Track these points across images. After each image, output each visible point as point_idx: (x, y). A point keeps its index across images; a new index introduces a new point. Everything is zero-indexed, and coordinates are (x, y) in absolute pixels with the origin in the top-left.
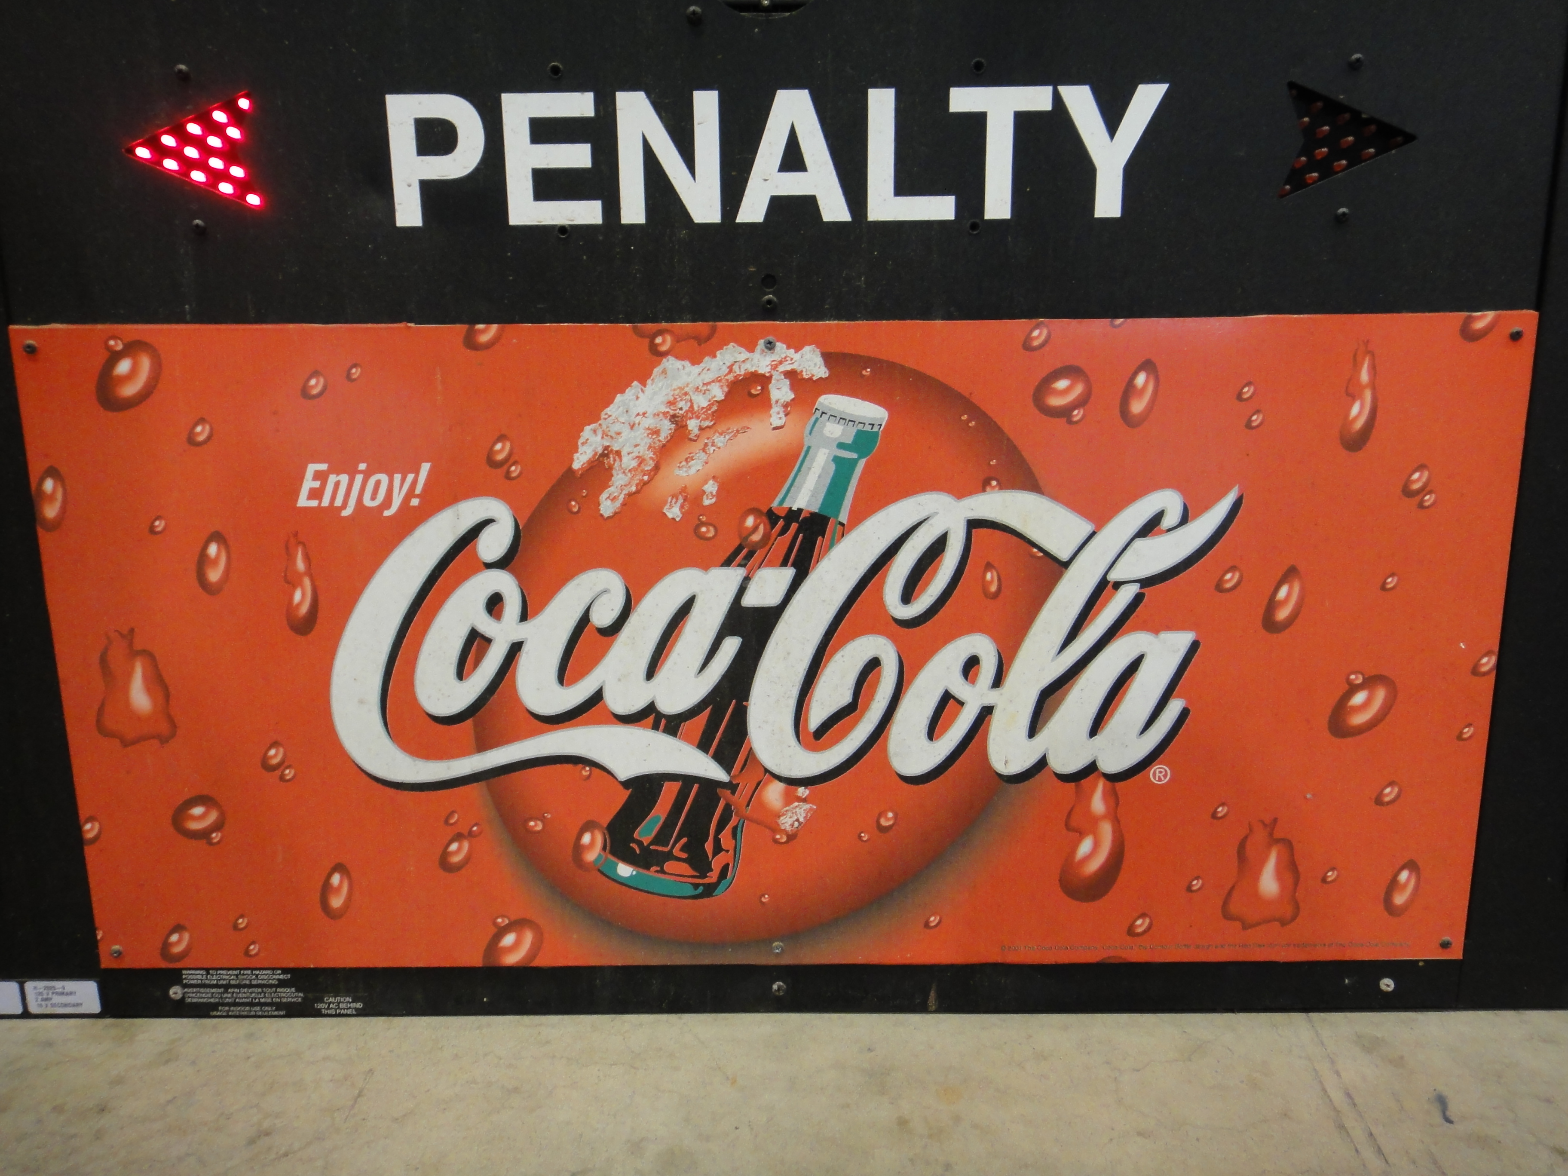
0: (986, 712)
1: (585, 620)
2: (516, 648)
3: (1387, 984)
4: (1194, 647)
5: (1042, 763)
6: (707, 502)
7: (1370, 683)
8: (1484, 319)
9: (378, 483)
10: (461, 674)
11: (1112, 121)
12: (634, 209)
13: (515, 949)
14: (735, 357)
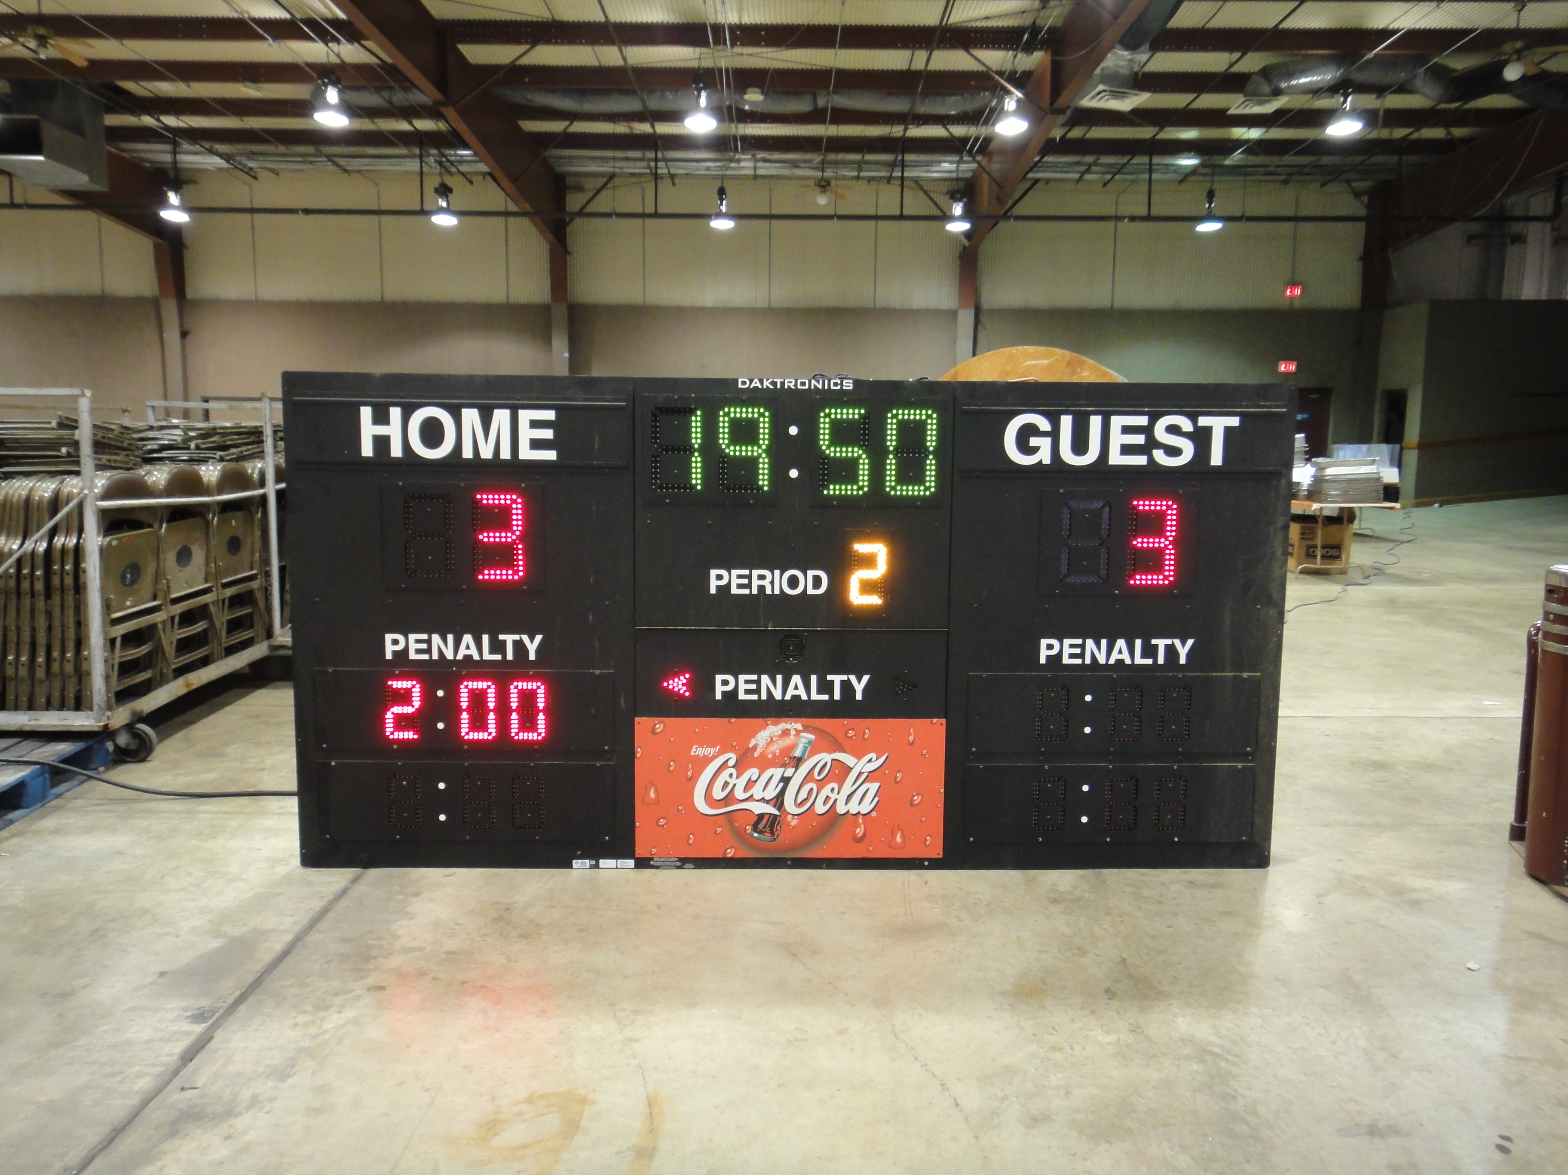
0: (836, 800)
1: (750, 779)
2: (735, 785)
3: (926, 863)
4: (880, 786)
5: (848, 811)
7: (917, 795)
8: (935, 720)
10: (723, 790)
11: (859, 681)
12: (764, 697)
13: (730, 853)
14: (784, 725)
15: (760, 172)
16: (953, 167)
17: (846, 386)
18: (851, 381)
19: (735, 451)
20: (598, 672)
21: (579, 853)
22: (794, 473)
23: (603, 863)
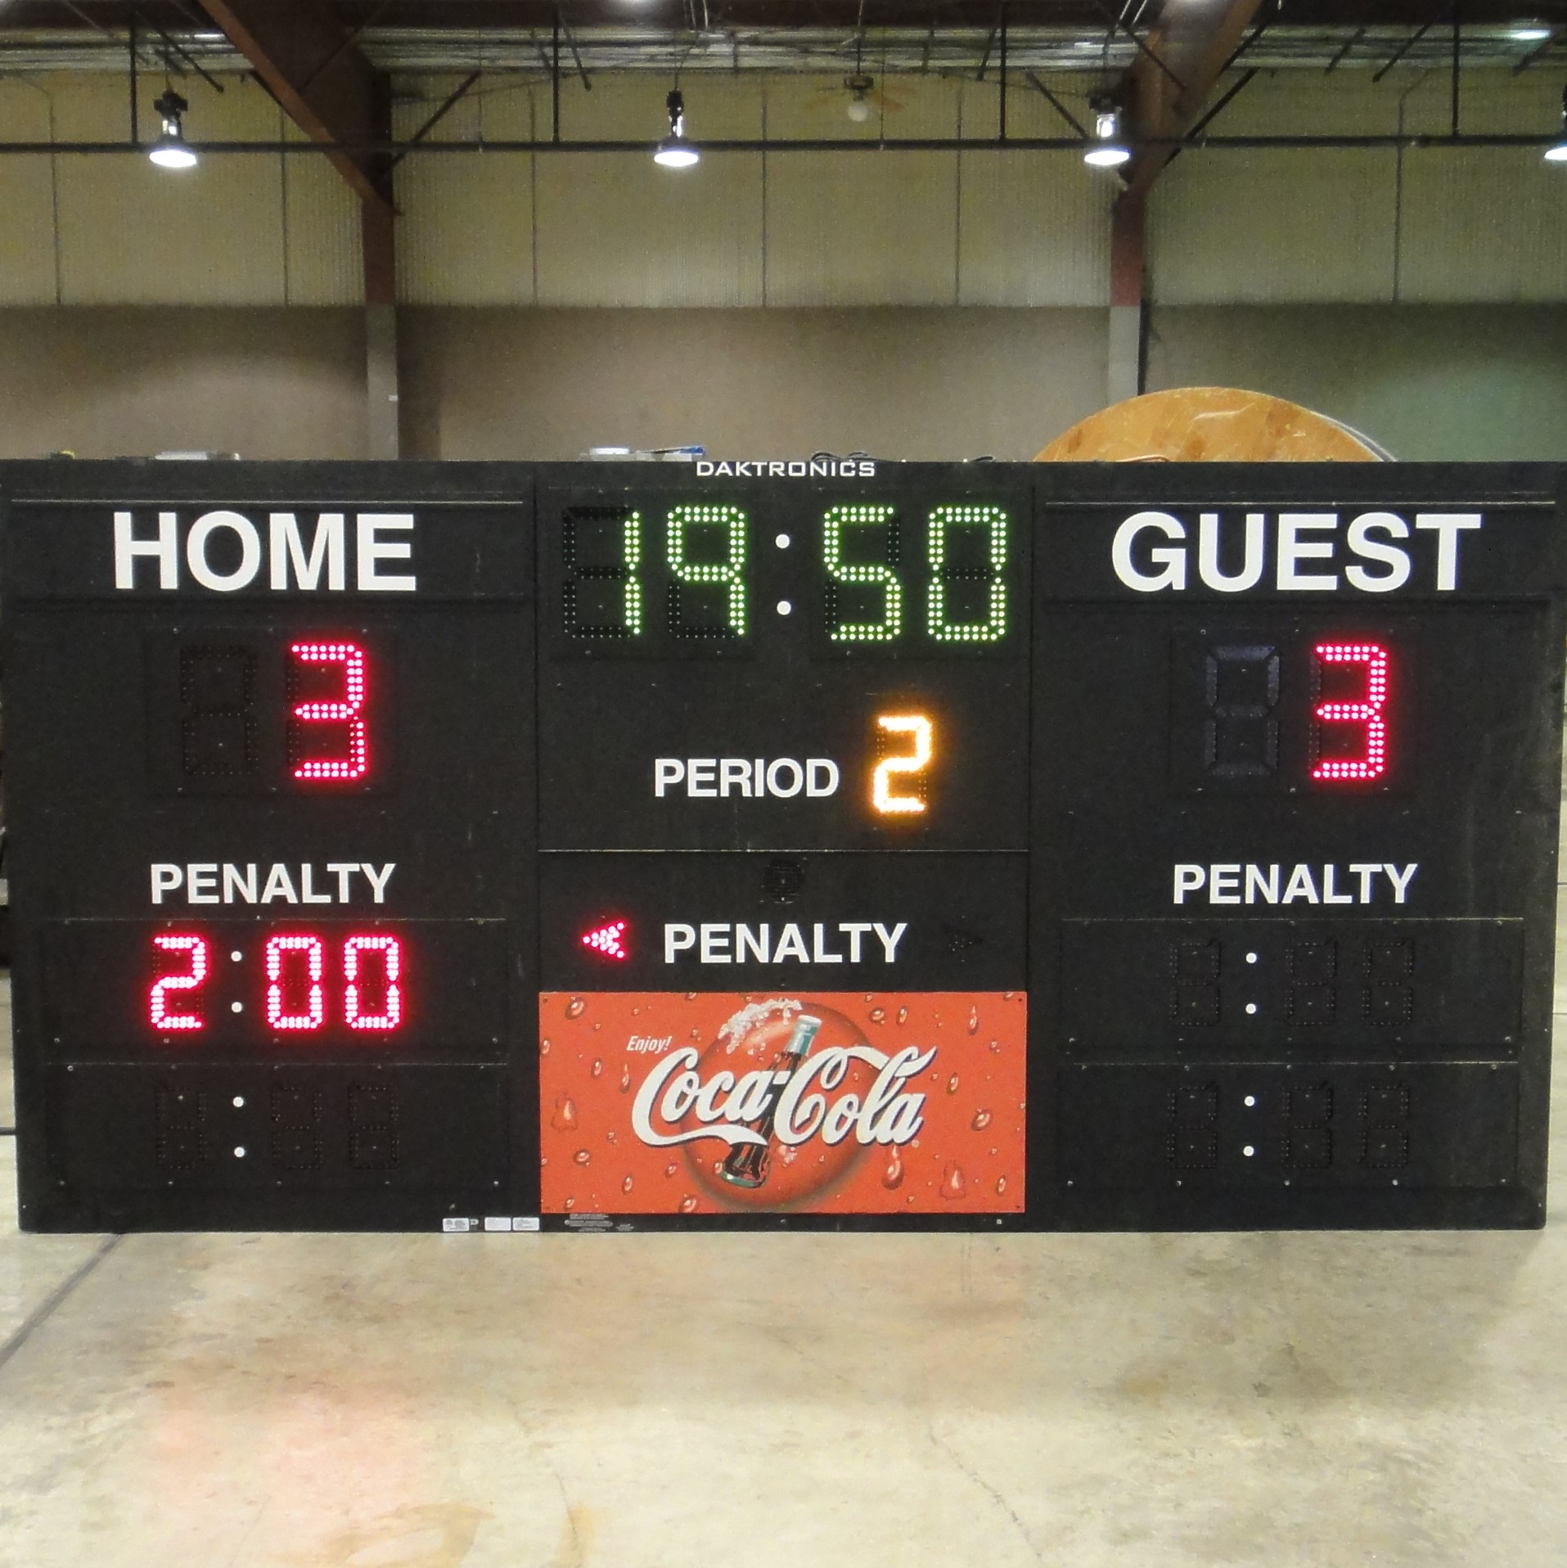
0: (855, 1121)
1: (720, 1088)
2: (696, 1098)
3: (999, 1222)
4: (925, 1099)
5: (875, 1139)
6: (762, 1049)
7: (984, 1112)
8: (1010, 994)
9: (654, 1043)
10: (677, 1107)
11: (890, 933)
12: (741, 958)
13: (690, 1206)
14: (772, 1003)
15: (746, 62)
16: (1098, 48)
17: (864, 472)
18: (872, 464)
19: (692, 574)
20: (481, 921)
21: (453, 1206)
22: (784, 608)
23: (491, 1223)
